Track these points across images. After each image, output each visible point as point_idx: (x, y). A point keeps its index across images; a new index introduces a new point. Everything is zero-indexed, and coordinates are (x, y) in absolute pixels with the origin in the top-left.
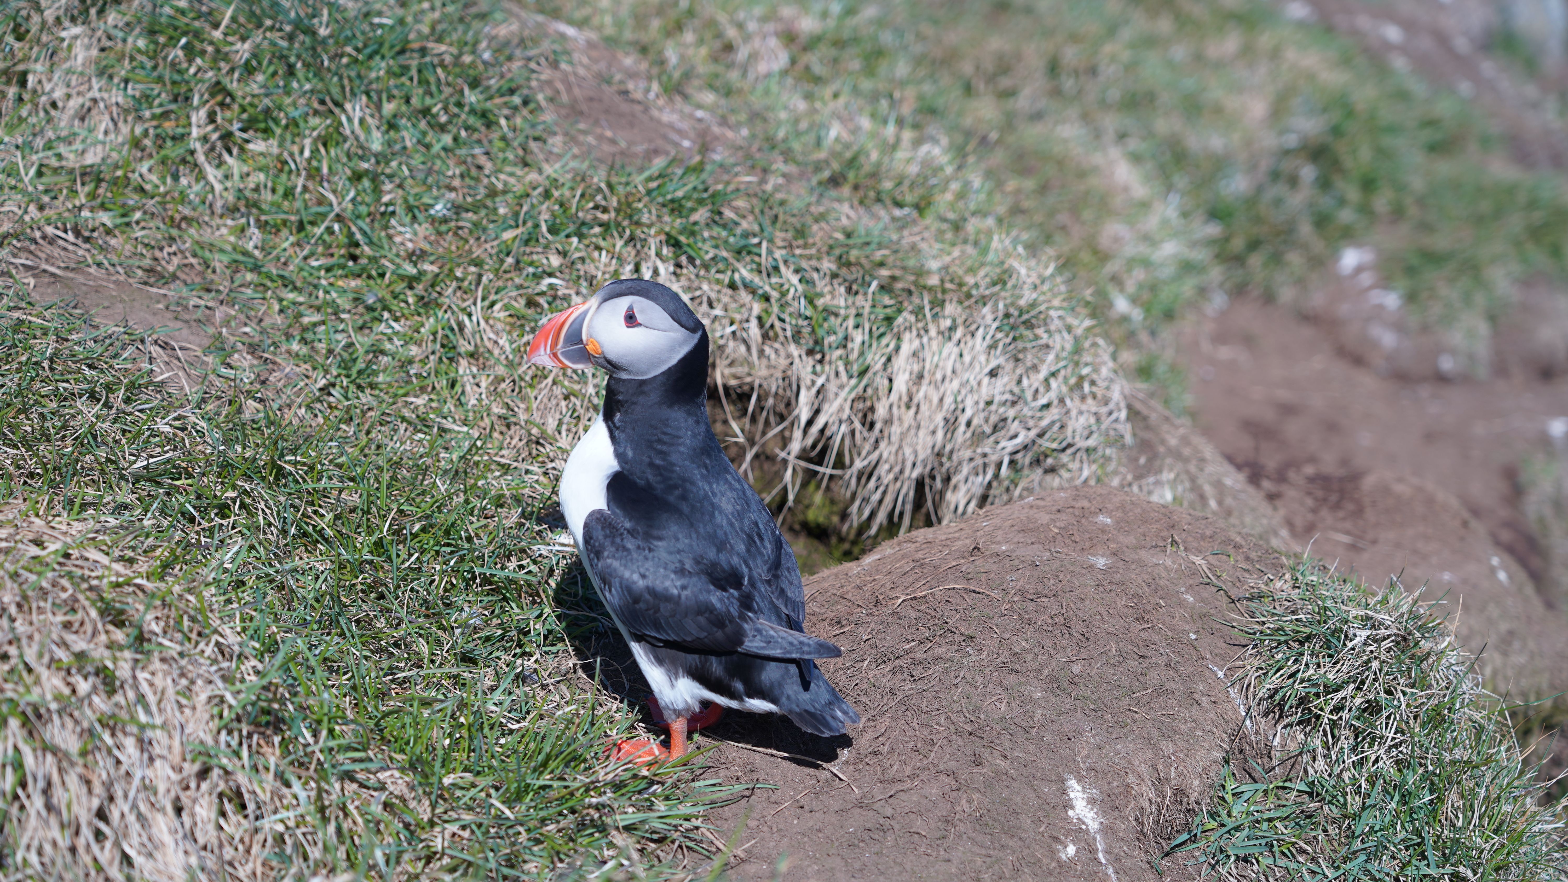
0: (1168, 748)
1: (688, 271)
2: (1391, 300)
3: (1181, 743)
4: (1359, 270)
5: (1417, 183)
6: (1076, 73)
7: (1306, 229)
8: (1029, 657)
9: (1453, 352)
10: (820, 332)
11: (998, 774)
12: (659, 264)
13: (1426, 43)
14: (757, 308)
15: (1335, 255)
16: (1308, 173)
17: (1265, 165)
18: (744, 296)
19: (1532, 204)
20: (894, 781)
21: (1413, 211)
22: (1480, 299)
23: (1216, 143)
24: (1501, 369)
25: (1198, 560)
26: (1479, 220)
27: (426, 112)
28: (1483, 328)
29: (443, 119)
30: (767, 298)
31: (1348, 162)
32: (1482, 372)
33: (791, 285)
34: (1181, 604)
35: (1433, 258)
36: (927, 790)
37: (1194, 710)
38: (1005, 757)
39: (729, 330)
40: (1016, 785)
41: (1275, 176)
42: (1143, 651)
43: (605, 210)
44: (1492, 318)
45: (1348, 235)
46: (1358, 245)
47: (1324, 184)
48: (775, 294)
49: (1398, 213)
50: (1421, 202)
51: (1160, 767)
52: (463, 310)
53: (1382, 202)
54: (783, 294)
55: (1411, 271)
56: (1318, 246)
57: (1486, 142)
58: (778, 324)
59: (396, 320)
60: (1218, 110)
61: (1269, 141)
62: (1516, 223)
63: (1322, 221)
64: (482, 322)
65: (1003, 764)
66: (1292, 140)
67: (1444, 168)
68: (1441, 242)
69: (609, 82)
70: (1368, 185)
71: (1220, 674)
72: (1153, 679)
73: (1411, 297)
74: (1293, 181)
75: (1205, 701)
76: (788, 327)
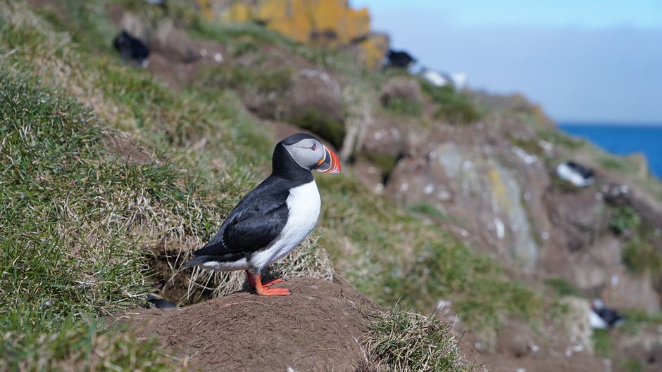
0: (331, 360)
1: (157, 204)
2: (456, 319)
3: (337, 360)
4: (445, 308)
5: (470, 279)
6: (335, 218)
7: (424, 291)
8: (277, 325)
9: (481, 341)
10: (209, 231)
11: (259, 363)
12: (144, 198)
13: (477, 238)
14: (183, 221)
15: (436, 302)
16: (426, 271)
17: (409, 267)
18: (179, 216)
19: (514, 291)
20: (215, 363)
21: (468, 289)
22: (492, 322)
23: (391, 259)
24: (499, 350)
25: (351, 302)
26: (493, 294)
27: (55, 137)
28: (493, 334)
29: (62, 140)
30: (187, 217)
31: (442, 268)
32: (492, 351)
33: (198, 212)
34: (343, 315)
35: (474, 305)
36: (228, 366)
37: (344, 350)
38: (263, 357)
39: (171, 228)
40: (266, 367)
41: (413, 271)
42: (325, 327)
43: (124, 175)
44: (497, 330)
45: (441, 295)
46: (445, 299)
47: (432, 275)
48: (191, 216)
49: (461, 290)
50: (471, 285)
51: (328, 367)
52: (61, 204)
53: (456, 283)
54: (195, 216)
55: (465, 309)
56: (429, 298)
57: (498, 270)
58: (192, 228)
59: (33, 206)
60: (392, 248)
61: (412, 259)
62: (508, 295)
63: (431, 290)
64: (68, 209)
65: (261, 359)
66: (421, 259)
67: (480, 276)
68: (479, 300)
69: (134, 145)
70: (450, 277)
71: (356, 341)
72: (329, 337)
73: (465, 319)
74: (420, 274)
75: (349, 347)
76: (196, 230)
